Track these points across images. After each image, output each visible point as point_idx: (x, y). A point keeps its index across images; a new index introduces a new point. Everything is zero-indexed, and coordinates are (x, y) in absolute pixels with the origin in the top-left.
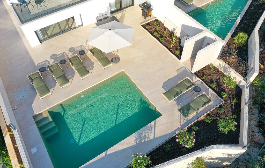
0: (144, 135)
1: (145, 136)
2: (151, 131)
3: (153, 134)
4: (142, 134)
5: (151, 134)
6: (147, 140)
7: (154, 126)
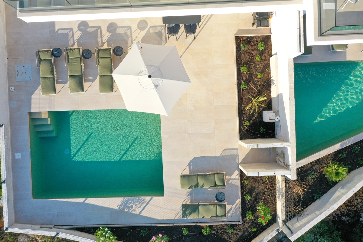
0: (131, 205)
1: (132, 207)
2: (141, 206)
3: (140, 209)
4: (130, 203)
5: (139, 208)
6: (130, 212)
7: (146, 203)
